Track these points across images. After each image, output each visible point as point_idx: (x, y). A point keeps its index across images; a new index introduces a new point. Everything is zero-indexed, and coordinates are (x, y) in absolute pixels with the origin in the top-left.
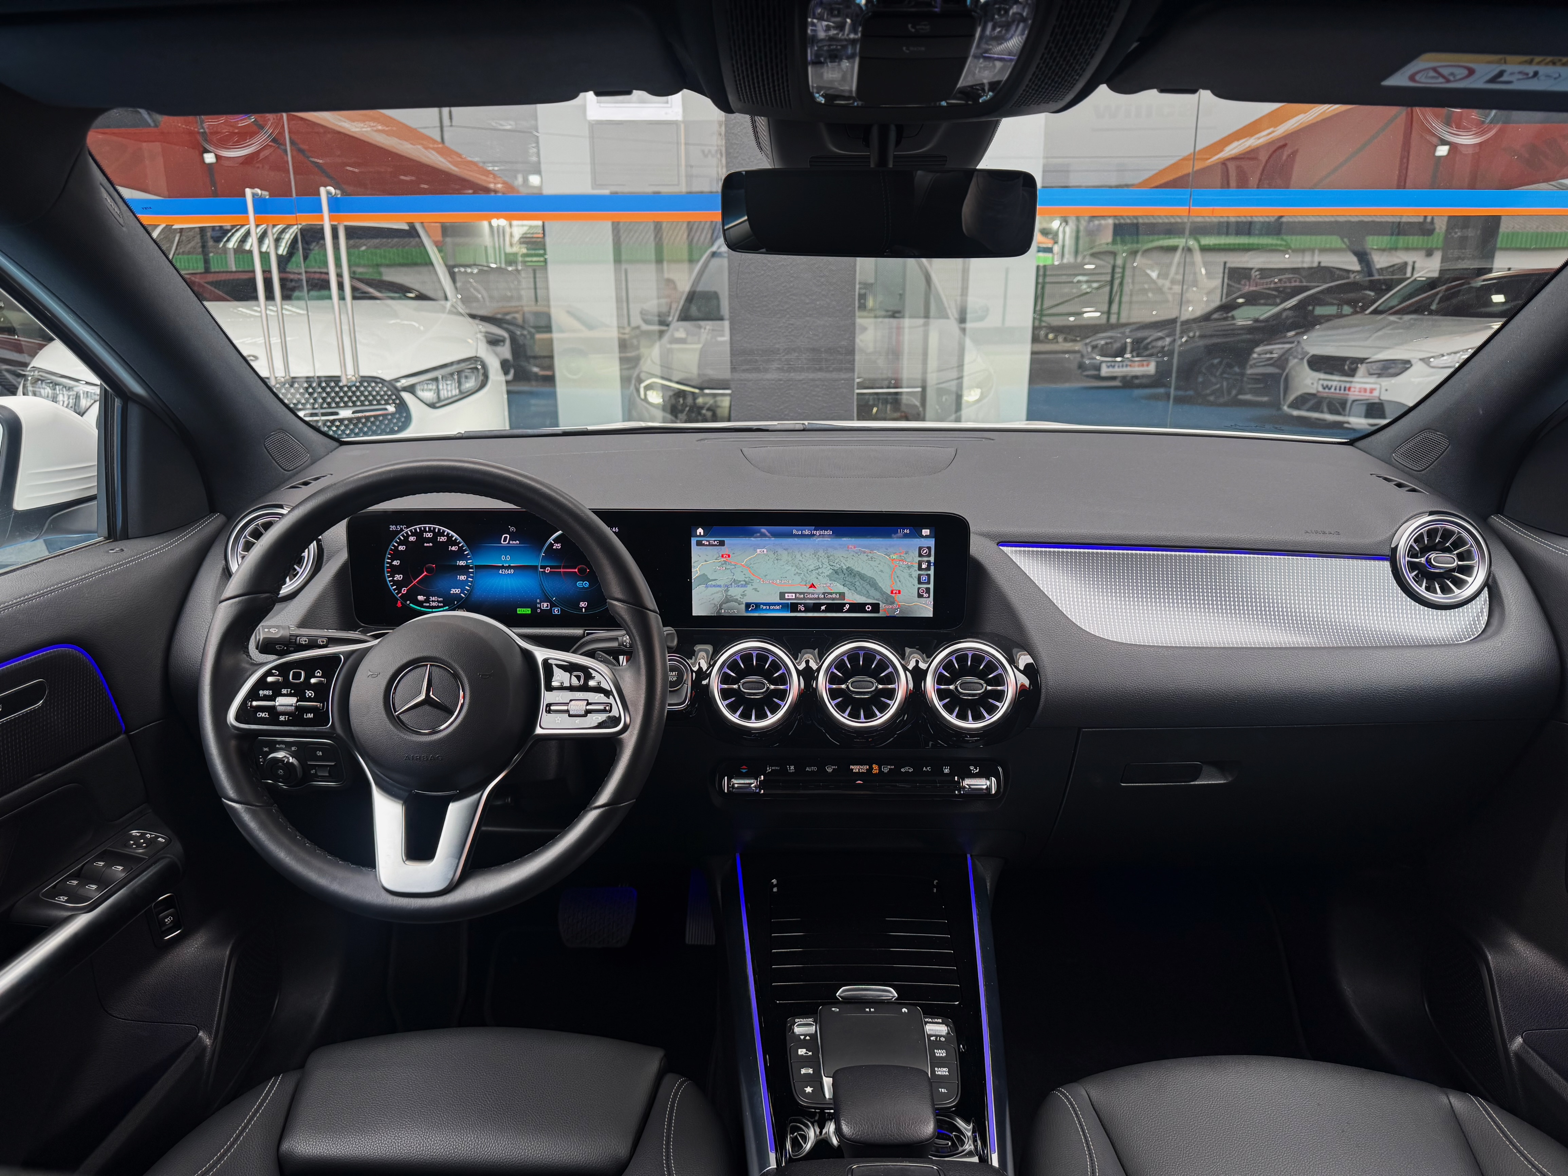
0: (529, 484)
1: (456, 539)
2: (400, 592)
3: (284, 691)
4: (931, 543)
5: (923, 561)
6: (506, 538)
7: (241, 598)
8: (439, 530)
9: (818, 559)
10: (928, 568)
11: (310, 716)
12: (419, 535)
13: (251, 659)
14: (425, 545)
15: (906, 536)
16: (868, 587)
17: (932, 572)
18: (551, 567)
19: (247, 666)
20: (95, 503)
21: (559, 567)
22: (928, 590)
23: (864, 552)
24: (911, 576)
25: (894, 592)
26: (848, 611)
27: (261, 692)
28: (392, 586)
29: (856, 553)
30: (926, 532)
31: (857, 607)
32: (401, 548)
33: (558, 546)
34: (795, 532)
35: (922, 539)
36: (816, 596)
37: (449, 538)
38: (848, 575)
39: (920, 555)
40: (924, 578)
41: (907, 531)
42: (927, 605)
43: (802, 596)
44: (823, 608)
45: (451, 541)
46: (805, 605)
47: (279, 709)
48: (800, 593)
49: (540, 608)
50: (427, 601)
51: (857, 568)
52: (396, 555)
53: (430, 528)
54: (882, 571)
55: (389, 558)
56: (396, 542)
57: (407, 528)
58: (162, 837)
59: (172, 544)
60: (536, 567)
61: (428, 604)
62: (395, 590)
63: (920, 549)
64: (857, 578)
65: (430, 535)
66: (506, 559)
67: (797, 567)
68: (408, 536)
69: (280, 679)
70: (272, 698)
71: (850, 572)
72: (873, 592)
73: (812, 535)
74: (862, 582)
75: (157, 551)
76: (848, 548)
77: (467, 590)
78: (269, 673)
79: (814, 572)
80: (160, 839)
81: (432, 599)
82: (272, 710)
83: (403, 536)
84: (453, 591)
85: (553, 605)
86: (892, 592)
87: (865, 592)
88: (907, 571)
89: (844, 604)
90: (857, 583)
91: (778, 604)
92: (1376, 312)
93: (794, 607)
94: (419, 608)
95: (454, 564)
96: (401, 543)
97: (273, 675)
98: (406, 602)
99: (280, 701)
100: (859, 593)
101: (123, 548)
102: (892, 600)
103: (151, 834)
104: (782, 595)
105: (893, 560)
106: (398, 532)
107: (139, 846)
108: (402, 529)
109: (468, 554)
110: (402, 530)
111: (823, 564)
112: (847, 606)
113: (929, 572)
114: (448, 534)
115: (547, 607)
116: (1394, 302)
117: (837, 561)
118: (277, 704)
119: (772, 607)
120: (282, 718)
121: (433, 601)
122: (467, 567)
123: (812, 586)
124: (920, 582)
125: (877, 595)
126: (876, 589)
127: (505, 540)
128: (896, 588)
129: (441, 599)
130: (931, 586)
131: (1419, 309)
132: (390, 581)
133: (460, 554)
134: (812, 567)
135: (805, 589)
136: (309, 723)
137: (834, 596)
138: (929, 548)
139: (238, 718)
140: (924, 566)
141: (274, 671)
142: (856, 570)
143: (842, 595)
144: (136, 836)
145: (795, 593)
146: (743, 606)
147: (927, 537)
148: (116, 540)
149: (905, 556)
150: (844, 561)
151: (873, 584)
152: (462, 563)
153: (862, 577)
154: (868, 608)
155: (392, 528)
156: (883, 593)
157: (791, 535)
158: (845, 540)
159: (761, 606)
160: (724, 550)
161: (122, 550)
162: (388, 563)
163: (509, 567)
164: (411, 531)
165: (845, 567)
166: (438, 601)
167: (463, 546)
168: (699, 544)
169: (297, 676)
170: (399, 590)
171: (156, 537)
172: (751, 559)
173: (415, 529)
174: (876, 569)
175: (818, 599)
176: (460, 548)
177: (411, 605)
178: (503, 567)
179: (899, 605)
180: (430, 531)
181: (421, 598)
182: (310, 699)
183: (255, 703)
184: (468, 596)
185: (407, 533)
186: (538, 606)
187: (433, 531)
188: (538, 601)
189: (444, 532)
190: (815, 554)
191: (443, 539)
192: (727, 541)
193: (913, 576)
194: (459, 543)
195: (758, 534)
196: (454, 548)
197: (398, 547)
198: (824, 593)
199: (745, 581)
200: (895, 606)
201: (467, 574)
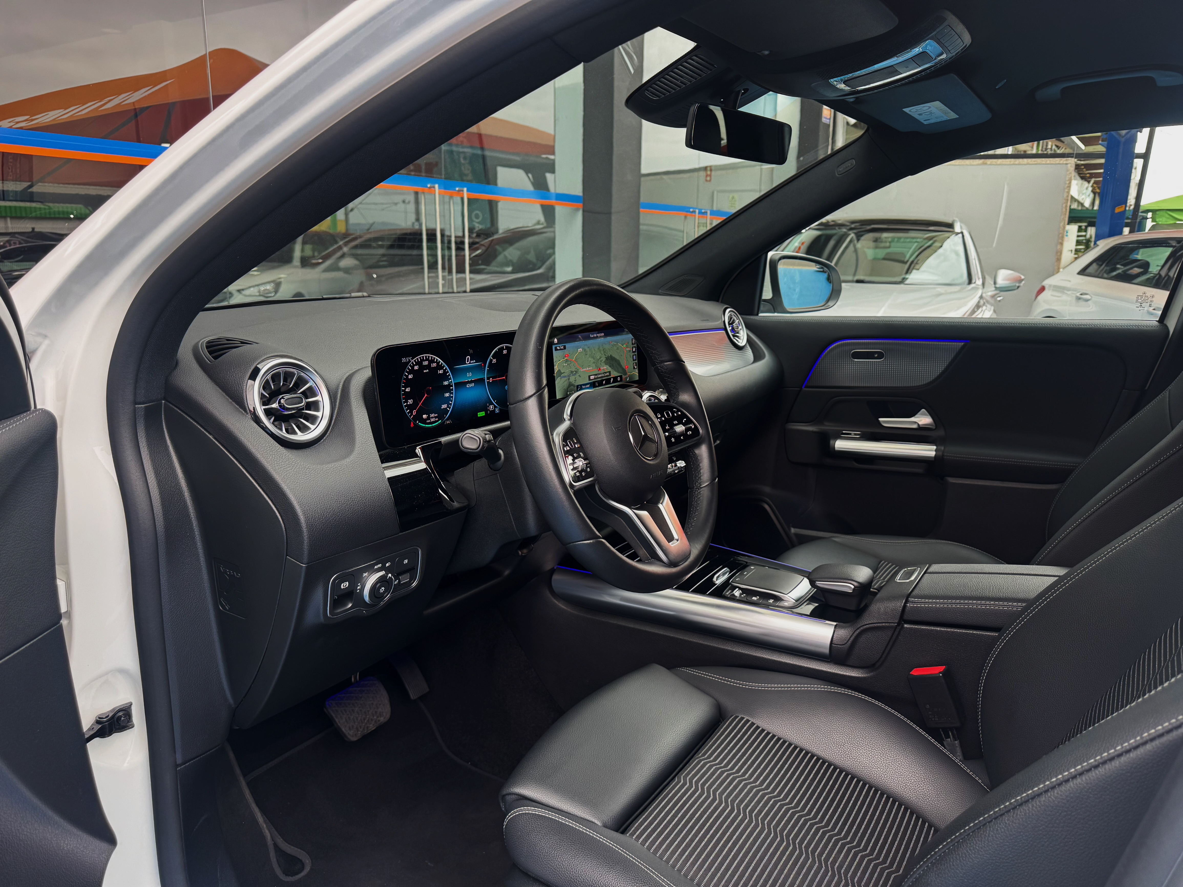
1: (442, 364)
2: (412, 414)
5: (633, 347)
6: (468, 358)
8: (431, 358)
9: (600, 352)
12: (419, 363)
14: (424, 371)
16: (618, 366)
17: (636, 353)
18: (493, 378)
21: (496, 377)
22: (636, 364)
23: (615, 345)
26: (613, 383)
28: (407, 410)
29: (613, 346)
31: (615, 379)
32: (410, 377)
33: (494, 361)
34: (591, 336)
36: (601, 375)
37: (438, 363)
38: (611, 360)
39: (632, 344)
40: (634, 357)
42: (637, 373)
43: (596, 377)
44: (604, 383)
45: (440, 367)
46: (598, 382)
48: (596, 375)
49: (489, 410)
50: (429, 418)
52: (407, 383)
53: (426, 357)
54: (621, 355)
55: (403, 387)
56: (407, 372)
57: (412, 359)
60: (484, 379)
61: (429, 421)
62: (409, 413)
65: (426, 363)
66: (469, 376)
67: (593, 357)
68: (414, 365)
71: (612, 358)
72: (619, 368)
73: (597, 337)
74: (615, 363)
76: (610, 343)
77: (450, 404)
79: (599, 360)
81: (431, 416)
83: (410, 366)
84: (443, 407)
85: (495, 407)
86: (625, 367)
87: (617, 370)
88: (629, 353)
89: (612, 379)
90: (614, 365)
91: (588, 384)
93: (594, 384)
94: (424, 425)
95: (441, 384)
96: (410, 372)
98: (416, 422)
100: (615, 370)
102: (626, 372)
104: (589, 378)
105: (624, 348)
106: (407, 364)
109: (450, 375)
110: (409, 361)
111: (602, 354)
114: (437, 360)
115: (492, 408)
117: (606, 352)
121: (432, 418)
122: (450, 385)
123: (599, 369)
125: (621, 370)
127: (468, 361)
129: (437, 415)
130: (637, 362)
132: (405, 406)
133: (445, 376)
134: (598, 357)
135: (597, 372)
137: (607, 374)
140: (634, 350)
142: (613, 356)
143: (610, 373)
145: (594, 375)
146: (576, 388)
150: (609, 351)
151: (619, 363)
152: (446, 383)
153: (615, 360)
154: (619, 379)
155: (404, 360)
156: (623, 368)
157: (590, 338)
158: (608, 338)
159: (583, 386)
160: (566, 352)
162: (403, 391)
163: (471, 382)
164: (415, 361)
165: (609, 355)
166: (434, 417)
167: (446, 369)
168: (556, 350)
170: (411, 412)
172: (576, 355)
173: (417, 359)
174: (619, 354)
175: (602, 377)
176: (445, 371)
177: (419, 424)
178: (468, 382)
180: (426, 360)
181: (425, 416)
184: (452, 409)
185: (413, 363)
186: (488, 408)
187: (428, 359)
188: (488, 405)
189: (434, 359)
190: (599, 348)
191: (434, 365)
192: (567, 345)
193: (631, 356)
194: (444, 367)
195: (578, 339)
196: (441, 372)
197: (408, 376)
198: (604, 373)
199: (575, 371)
200: (627, 376)
201: (450, 391)
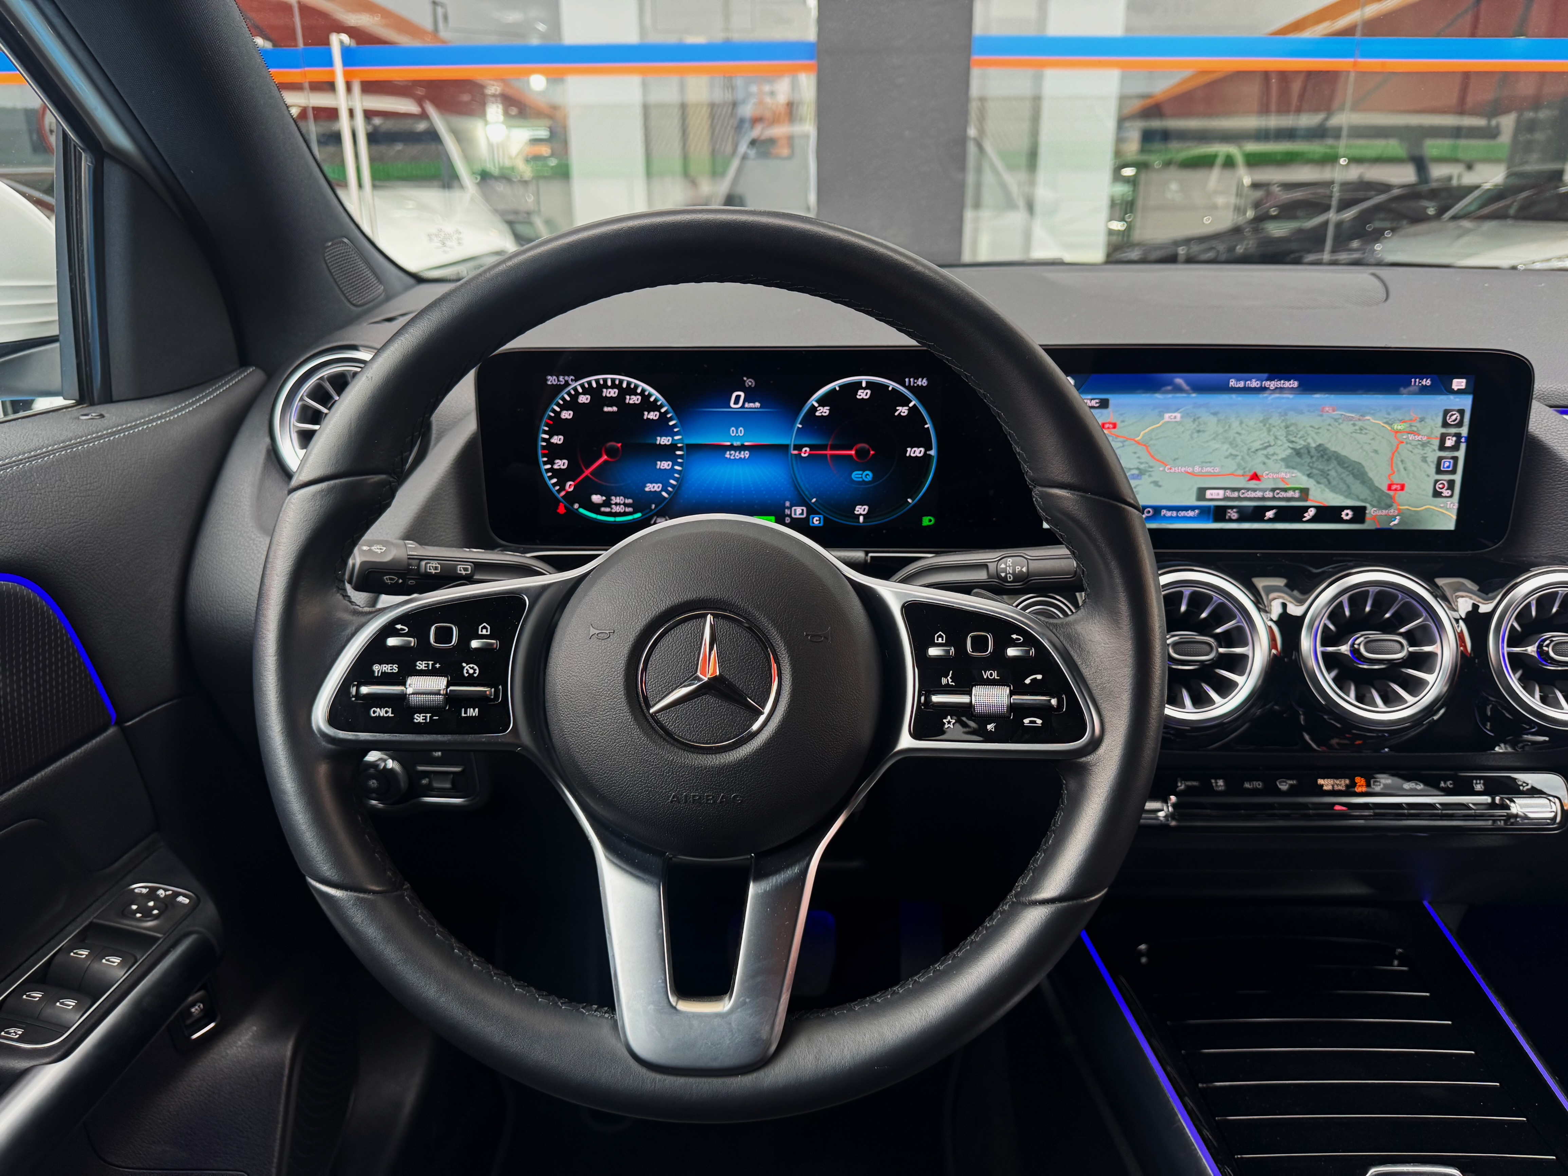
0: (891, 257)
1: (656, 400)
2: (562, 488)
3: (421, 665)
4: (1466, 402)
5: (1449, 435)
6: (738, 397)
7: (332, 482)
8: (629, 383)
9: (1269, 430)
10: (1456, 447)
11: (473, 712)
12: (595, 392)
13: (351, 602)
14: (606, 409)
15: (1424, 390)
16: (1350, 479)
17: (1461, 454)
18: (812, 447)
19: (347, 617)
20: (56, 345)
21: (823, 447)
22: (1451, 484)
23: (1350, 419)
24: (1424, 459)
25: (1394, 487)
26: (1312, 520)
27: (376, 668)
28: (550, 478)
29: (1336, 420)
30: (1460, 383)
31: (1328, 513)
32: (567, 415)
33: (824, 411)
34: (1233, 383)
35: (1452, 397)
36: (1259, 494)
37: (645, 397)
38: (1317, 460)
39: (1445, 424)
40: (1446, 464)
41: (1427, 382)
42: (1447, 509)
43: (1236, 494)
44: (1270, 514)
45: (648, 404)
46: (1240, 510)
47: (414, 700)
48: (1234, 490)
49: (790, 516)
50: (607, 503)
51: (1333, 447)
52: (557, 426)
53: (613, 380)
54: (1376, 451)
55: (545, 432)
56: (558, 405)
57: (576, 380)
58: (185, 896)
59: (183, 408)
60: (786, 447)
61: (608, 510)
62: (554, 485)
63: (1446, 412)
64: (1334, 463)
65: (613, 393)
66: (737, 434)
67: (1231, 443)
68: (578, 394)
69: (412, 641)
70: (399, 679)
71: (1323, 453)
72: (1357, 487)
73: (1263, 389)
74: (1340, 470)
75: (159, 418)
76: (1322, 411)
77: (673, 486)
78: (388, 630)
79: (1260, 453)
80: (181, 899)
81: (614, 500)
82: (399, 702)
83: (569, 394)
84: (650, 487)
85: (811, 511)
86: (1389, 488)
87: (1344, 487)
88: (1419, 451)
89: (1306, 509)
90: (1333, 473)
91: (1193, 508)
92: (1454, 218)
93: (1219, 513)
95: (651, 441)
96: (565, 406)
97: (397, 633)
98: (572, 505)
99: (415, 685)
100: (1334, 489)
101: (103, 413)
102: (1388, 501)
103: (166, 890)
104: (1201, 493)
105: (1397, 432)
106: (559, 388)
107: (147, 913)
108: (566, 382)
109: (674, 426)
110: (567, 384)
111: (1276, 438)
112: (1312, 512)
113: (1456, 454)
114: (643, 391)
115: (802, 514)
116: (1472, 208)
117: (1301, 433)
118: (410, 690)
119: (1182, 514)
120: (419, 718)
121: (616, 504)
122: (673, 447)
123: (1255, 477)
124: (1439, 471)
125: (1364, 492)
126: (1363, 482)
127: (737, 401)
128: (1396, 479)
129: (630, 501)
130: (1458, 478)
131: (1500, 216)
132: (547, 471)
133: (662, 426)
134: (1256, 445)
135: (1241, 483)
136: (471, 725)
137: (1290, 494)
138: (1462, 412)
139: (333, 719)
140: (1450, 442)
141: (399, 626)
142: (1333, 449)
143: (1305, 493)
144: (141, 894)
145: (1225, 489)
147: (1460, 392)
148: (92, 404)
149: (1418, 425)
150: (1313, 434)
151: (1358, 473)
152: (664, 441)
153: (1342, 461)
154: (1347, 515)
155: (552, 380)
156: (1374, 489)
157: (1225, 389)
158: (1318, 398)
159: (1164, 512)
160: (1107, 415)
161: (102, 416)
162: (544, 440)
163: (742, 448)
164: (582, 386)
165: (1313, 445)
166: (625, 505)
167: (666, 412)
169: (444, 635)
170: (562, 484)
171: (157, 399)
172: (1153, 430)
173: (590, 383)
174: (1366, 447)
175: (1263, 499)
176: (663, 415)
177: (582, 510)
178: (732, 447)
179: (1399, 510)
180: (613, 386)
181: (597, 499)
182: (471, 681)
183: (364, 690)
184: (674, 496)
185: (575, 389)
186: (787, 512)
187: (619, 386)
188: (788, 504)
189: (636, 387)
190: (1264, 422)
191: (635, 400)
192: (1115, 399)
193: (1429, 460)
194: (661, 406)
195: (1169, 388)
196: (653, 416)
197: (560, 413)
198: (1273, 490)
199: (1138, 469)
200: (1392, 511)
201: (673, 459)
